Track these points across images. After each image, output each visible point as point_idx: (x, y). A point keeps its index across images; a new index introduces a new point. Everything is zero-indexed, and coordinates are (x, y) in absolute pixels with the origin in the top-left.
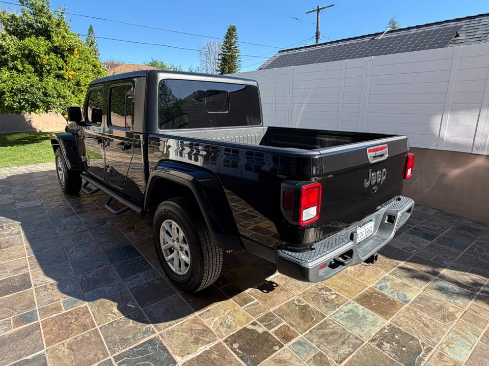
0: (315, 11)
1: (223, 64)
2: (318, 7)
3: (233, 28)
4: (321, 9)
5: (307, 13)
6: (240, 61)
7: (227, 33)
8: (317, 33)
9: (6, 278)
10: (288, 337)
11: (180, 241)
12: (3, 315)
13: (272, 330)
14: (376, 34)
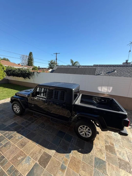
2: (56, 53)
5: (54, 54)
7: (29, 53)
8: (56, 59)
9: (40, 157)
10: (113, 145)
11: (87, 130)
12: (56, 171)
13: (110, 144)
14: (79, 66)
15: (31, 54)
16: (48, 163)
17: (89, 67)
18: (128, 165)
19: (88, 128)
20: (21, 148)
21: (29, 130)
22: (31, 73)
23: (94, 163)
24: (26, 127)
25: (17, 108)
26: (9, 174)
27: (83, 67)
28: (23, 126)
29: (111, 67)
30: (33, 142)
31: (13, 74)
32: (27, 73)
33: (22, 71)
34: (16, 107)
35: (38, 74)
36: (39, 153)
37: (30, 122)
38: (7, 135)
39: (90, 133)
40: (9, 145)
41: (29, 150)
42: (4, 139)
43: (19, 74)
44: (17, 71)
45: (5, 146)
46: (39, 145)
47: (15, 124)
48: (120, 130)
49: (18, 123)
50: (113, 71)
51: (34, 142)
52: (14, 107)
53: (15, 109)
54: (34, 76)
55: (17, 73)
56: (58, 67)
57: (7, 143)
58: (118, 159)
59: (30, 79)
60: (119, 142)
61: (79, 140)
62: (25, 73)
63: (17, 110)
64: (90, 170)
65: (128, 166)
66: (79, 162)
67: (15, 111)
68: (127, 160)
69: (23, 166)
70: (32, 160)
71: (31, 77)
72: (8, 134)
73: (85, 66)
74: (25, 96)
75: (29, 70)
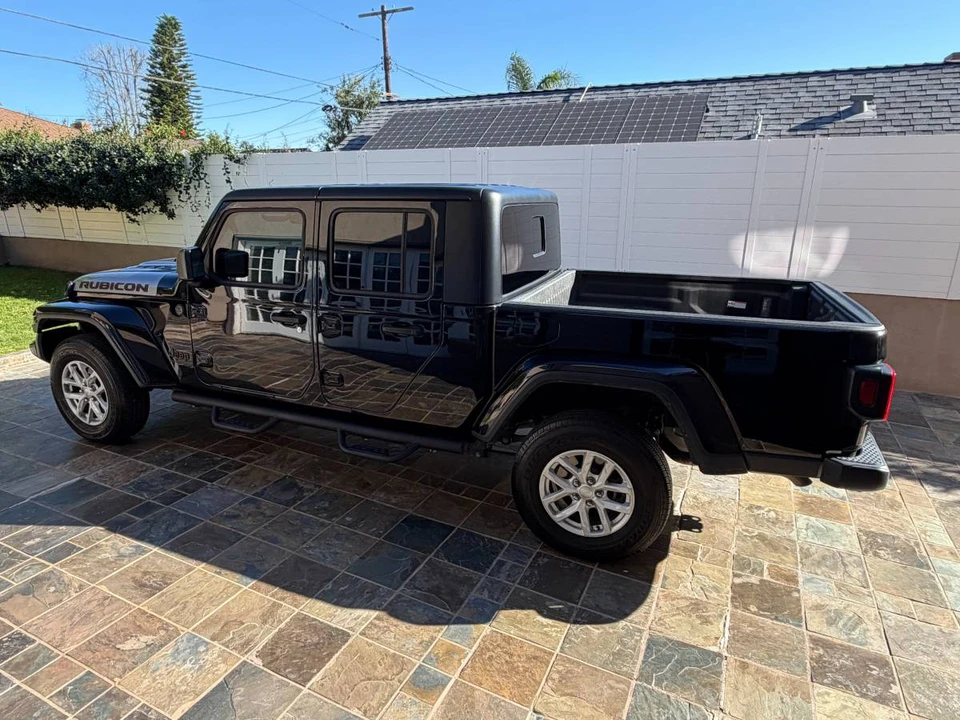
0: (376, 14)
1: (158, 100)
2: (383, 7)
3: (173, 22)
4: (388, 12)
5: (361, 16)
6: (198, 98)
7: (157, 31)
8: (386, 60)
9: (270, 636)
10: (793, 579)
11: (601, 481)
12: (378, 694)
13: (766, 576)
14: (570, 91)
15: (167, 31)
16: (322, 662)
17: (653, 93)
18: (872, 670)
19: (610, 466)
20: (139, 600)
21: (185, 516)
22: (180, 166)
23: (643, 662)
24: (169, 500)
25: (88, 390)
26: (69, 706)
27: (600, 97)
28: (145, 497)
29: (829, 81)
30: (219, 573)
31: (36, 180)
32: (149, 171)
33: (102, 155)
34: (78, 383)
35: (233, 167)
36: (265, 622)
37: (194, 477)
38: (32, 542)
39: (620, 498)
40: (52, 589)
41: (191, 606)
42: (14, 563)
43: (82, 179)
44: (65, 154)
45: (26, 591)
46: (264, 586)
47: (84, 488)
48: (836, 456)
49: (105, 482)
50: (850, 112)
51: (224, 572)
52: (65, 381)
53: (74, 396)
54: (203, 191)
55: (69, 173)
56: (397, 108)
57: (37, 580)
58: (808, 644)
59: (171, 215)
60: (842, 568)
61: (546, 560)
62: (134, 172)
63: (93, 406)
64: (607, 692)
65: (874, 672)
66: (535, 658)
67: (76, 412)
68: (877, 646)
69: (160, 675)
70: (216, 651)
71: (184, 197)
72: (38, 540)
73: (621, 87)
74: (141, 292)
75: (164, 142)
